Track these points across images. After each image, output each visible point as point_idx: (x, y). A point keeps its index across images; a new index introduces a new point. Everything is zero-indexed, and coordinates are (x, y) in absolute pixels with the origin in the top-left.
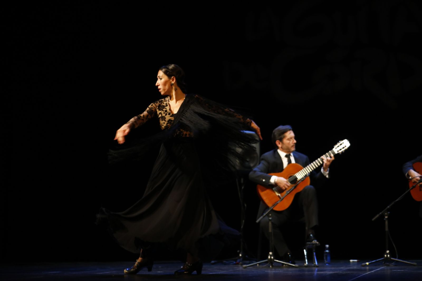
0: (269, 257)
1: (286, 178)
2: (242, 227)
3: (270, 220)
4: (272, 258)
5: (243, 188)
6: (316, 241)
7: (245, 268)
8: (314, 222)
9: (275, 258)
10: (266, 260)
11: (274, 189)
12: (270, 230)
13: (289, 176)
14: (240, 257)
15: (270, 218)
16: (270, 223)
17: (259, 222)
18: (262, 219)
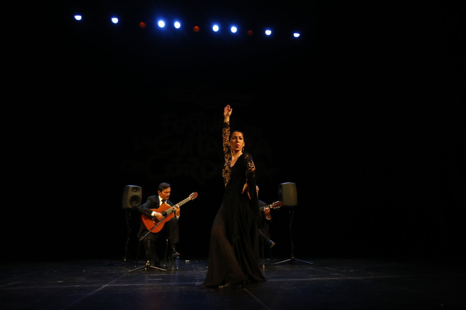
0: (147, 264)
1: (160, 213)
2: (127, 242)
3: (149, 239)
4: (149, 264)
5: (130, 219)
6: (177, 253)
7: (130, 272)
8: (176, 240)
9: (150, 265)
10: (145, 266)
11: (152, 219)
12: (149, 246)
13: (162, 211)
14: (124, 261)
15: (149, 238)
16: (149, 241)
17: (142, 240)
18: (144, 238)
